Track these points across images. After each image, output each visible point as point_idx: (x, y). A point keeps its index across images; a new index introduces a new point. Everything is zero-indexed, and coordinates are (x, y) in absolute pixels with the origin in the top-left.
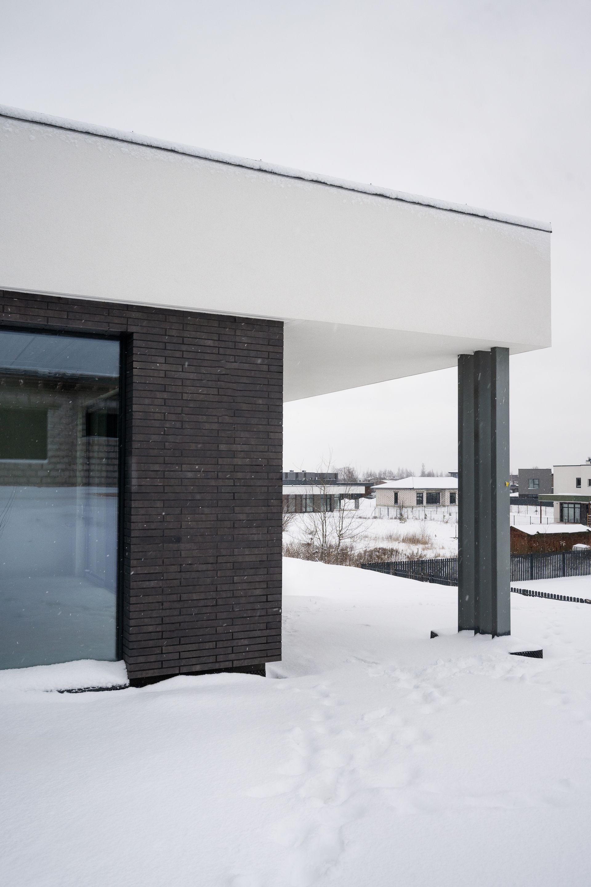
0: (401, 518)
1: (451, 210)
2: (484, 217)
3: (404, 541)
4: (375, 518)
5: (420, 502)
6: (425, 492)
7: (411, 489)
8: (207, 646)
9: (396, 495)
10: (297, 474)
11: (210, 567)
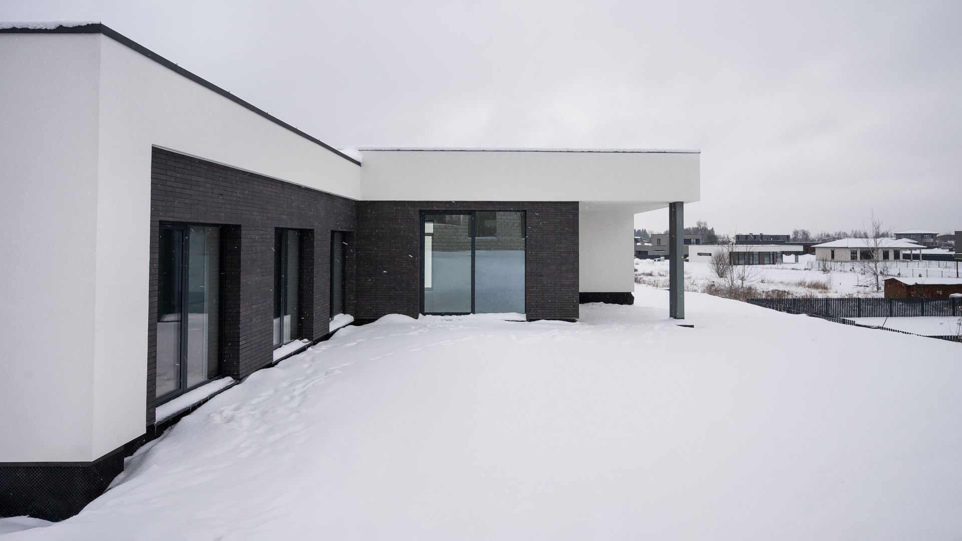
0: (825, 270)
1: (648, 152)
2: (665, 152)
3: (809, 287)
4: (805, 269)
5: (854, 258)
6: (859, 250)
7: (845, 248)
8: (552, 311)
9: (833, 252)
10: (755, 236)
11: (553, 285)
